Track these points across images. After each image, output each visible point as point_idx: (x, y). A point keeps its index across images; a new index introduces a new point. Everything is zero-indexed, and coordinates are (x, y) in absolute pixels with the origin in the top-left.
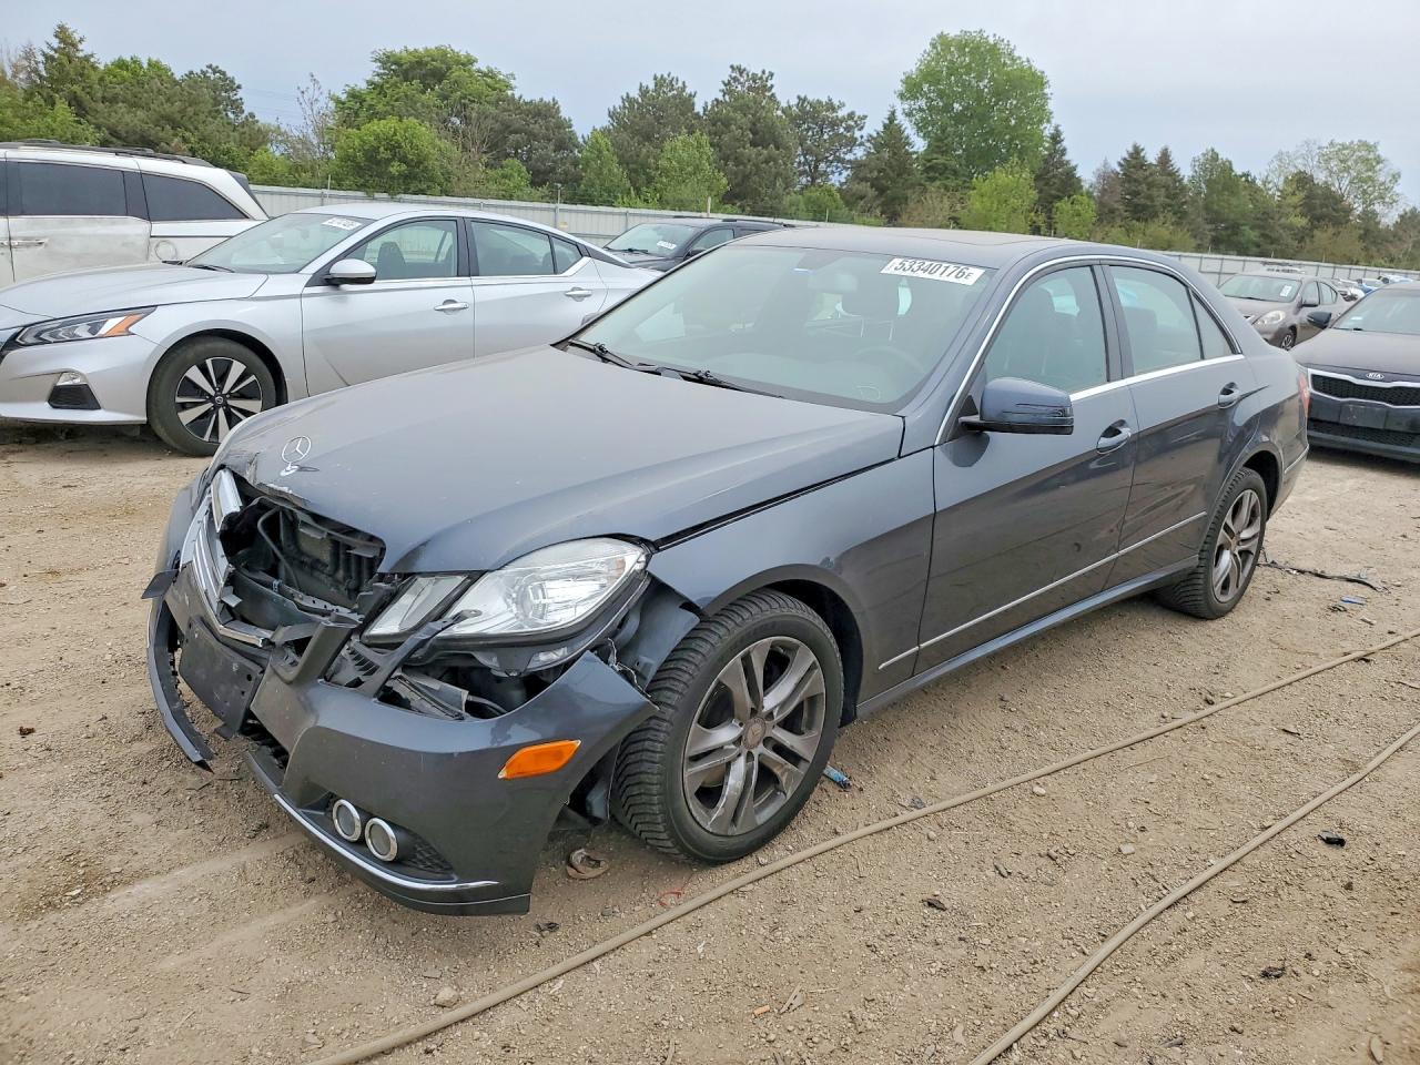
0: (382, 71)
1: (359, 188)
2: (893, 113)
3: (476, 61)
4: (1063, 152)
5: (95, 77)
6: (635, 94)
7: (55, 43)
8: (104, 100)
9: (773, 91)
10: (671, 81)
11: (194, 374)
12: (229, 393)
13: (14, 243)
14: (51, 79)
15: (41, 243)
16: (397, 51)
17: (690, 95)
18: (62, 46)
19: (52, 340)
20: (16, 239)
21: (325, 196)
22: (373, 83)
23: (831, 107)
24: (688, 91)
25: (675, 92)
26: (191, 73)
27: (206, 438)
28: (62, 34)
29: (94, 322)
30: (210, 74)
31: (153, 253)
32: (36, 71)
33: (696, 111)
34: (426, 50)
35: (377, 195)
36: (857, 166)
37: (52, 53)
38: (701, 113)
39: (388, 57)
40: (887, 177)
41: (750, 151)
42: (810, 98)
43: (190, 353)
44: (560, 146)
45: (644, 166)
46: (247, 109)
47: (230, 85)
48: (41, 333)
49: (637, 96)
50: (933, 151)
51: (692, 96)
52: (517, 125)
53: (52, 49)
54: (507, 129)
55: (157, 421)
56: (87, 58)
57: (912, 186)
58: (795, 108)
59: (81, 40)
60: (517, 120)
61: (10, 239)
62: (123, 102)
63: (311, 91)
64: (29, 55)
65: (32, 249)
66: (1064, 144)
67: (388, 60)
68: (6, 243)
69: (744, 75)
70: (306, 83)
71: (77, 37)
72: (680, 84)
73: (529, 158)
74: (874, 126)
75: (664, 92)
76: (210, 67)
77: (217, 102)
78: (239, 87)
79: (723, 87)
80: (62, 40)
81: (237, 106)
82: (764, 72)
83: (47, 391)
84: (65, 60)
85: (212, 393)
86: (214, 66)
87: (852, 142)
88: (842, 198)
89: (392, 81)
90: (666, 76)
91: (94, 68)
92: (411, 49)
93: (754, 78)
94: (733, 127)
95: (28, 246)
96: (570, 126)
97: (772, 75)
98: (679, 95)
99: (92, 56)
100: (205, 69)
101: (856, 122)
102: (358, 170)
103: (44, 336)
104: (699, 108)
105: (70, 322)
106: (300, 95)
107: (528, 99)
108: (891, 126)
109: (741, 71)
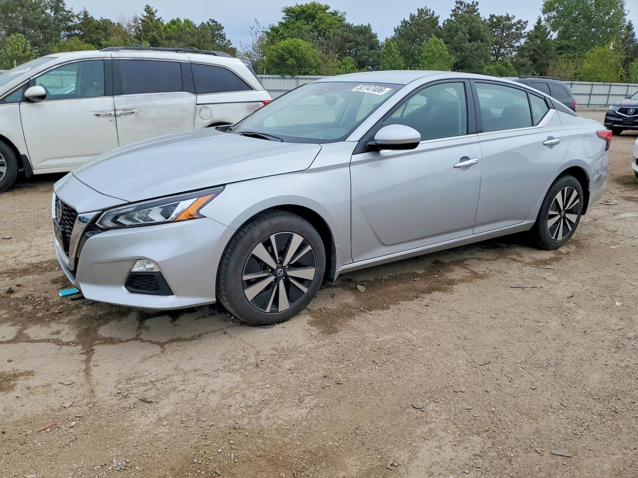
0: (286, 17)
1: (278, 73)
2: (540, 20)
3: (329, 7)
4: (633, 35)
5: (162, 28)
6: (408, 19)
7: (145, 14)
8: (166, 38)
9: (478, 11)
10: (427, 11)
11: (260, 251)
12: (289, 264)
13: (118, 113)
14: (144, 30)
15: (133, 113)
16: (293, 7)
17: (436, 18)
18: (148, 15)
19: (128, 223)
20: (119, 110)
21: (263, 78)
22: (282, 23)
23: (508, 18)
24: (435, 15)
25: (428, 16)
26: (203, 23)
27: (268, 310)
28: (148, 9)
29: (167, 204)
30: (211, 23)
31: (197, 115)
32: (138, 27)
33: (439, 25)
34: (306, 5)
35: (286, 76)
36: (521, 49)
37: (144, 18)
38: (442, 27)
39: (289, 10)
40: (538, 54)
41: (467, 45)
42: (496, 15)
43: (256, 231)
44: (371, 48)
45: (412, 55)
46: (227, 38)
47: (220, 28)
48: (117, 217)
49: (409, 20)
50: (561, 39)
51: (437, 18)
52: (350, 38)
53: (145, 17)
54: (346, 40)
55: (225, 298)
56: (159, 20)
57: (551, 57)
58: (488, 21)
59: (156, 11)
60: (351, 36)
61: (115, 110)
62: (175, 39)
63: (255, 28)
64: (135, 20)
65: (128, 116)
66: (634, 30)
67: (288, 11)
68: (113, 113)
69: (463, 5)
70: (253, 24)
71: (154, 10)
72: (431, 12)
73: (356, 55)
74: (530, 28)
75: (423, 17)
76: (210, 20)
77: (213, 36)
78: (223, 28)
79: (452, 13)
80: (148, 12)
81: (222, 37)
82: (473, 2)
83: (124, 276)
84: (149, 21)
85: (274, 266)
86: (212, 19)
87: (520, 36)
88: (514, 66)
89: (291, 21)
90: (424, 8)
91: (162, 24)
92: (299, 5)
93: (468, 6)
94: (460, 32)
95: (126, 114)
96: (376, 37)
97: (477, 3)
98: (431, 18)
99: (160, 18)
100: (208, 21)
101: (522, 25)
102: (277, 66)
103: (121, 220)
104: (441, 24)
105: (144, 205)
106: (251, 30)
107: (356, 25)
108: (538, 27)
109: (461, 3)
